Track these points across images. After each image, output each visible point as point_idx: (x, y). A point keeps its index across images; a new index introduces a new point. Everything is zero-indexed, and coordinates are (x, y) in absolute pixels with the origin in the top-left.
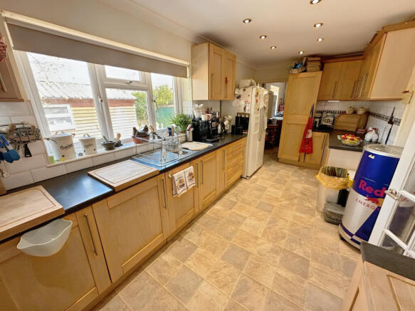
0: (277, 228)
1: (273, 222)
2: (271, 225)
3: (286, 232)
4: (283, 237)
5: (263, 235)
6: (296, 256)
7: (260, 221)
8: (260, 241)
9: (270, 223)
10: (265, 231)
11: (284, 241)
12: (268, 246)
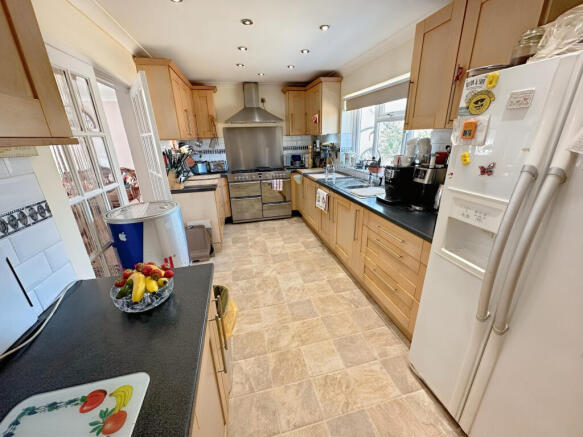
0: (270, 291)
1: (278, 295)
2: (276, 290)
3: (260, 292)
4: (259, 286)
5: (275, 278)
6: (243, 279)
7: (290, 288)
8: (274, 273)
9: (279, 292)
10: (278, 282)
11: (257, 283)
12: (267, 273)
